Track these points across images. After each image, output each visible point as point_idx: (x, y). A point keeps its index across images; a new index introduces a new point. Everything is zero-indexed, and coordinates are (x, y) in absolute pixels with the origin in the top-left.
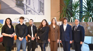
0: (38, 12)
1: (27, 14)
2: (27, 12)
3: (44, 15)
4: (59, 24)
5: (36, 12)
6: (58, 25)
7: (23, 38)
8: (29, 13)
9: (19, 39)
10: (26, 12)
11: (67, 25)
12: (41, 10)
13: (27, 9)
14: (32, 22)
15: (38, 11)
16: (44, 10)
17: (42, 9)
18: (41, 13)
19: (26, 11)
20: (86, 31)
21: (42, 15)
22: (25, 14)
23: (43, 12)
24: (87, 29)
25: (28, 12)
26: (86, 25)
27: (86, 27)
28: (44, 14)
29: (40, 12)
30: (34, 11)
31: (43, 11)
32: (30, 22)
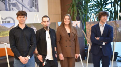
0: (29, 7)
1: (10, 10)
2: (10, 6)
3: (38, 13)
4: (76, 25)
5: (25, 6)
6: (74, 27)
7: (29, 57)
8: (14, 8)
9: (19, 59)
10: (8, 7)
11: (105, 25)
12: (33, 3)
13: (9, 2)
14: (48, 21)
15: (29, 5)
16: (38, 5)
17: (36, 2)
18: (33, 8)
19: (8, 5)
20: (116, 34)
21: (35, 11)
22: (6, 10)
23: (37, 6)
24: (117, 32)
25: (12, 7)
26: (115, 25)
27: (115, 28)
28: (38, 11)
29: (31, 8)
30: (23, 6)
31: (36, 4)
32: (45, 22)
